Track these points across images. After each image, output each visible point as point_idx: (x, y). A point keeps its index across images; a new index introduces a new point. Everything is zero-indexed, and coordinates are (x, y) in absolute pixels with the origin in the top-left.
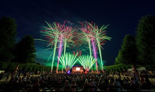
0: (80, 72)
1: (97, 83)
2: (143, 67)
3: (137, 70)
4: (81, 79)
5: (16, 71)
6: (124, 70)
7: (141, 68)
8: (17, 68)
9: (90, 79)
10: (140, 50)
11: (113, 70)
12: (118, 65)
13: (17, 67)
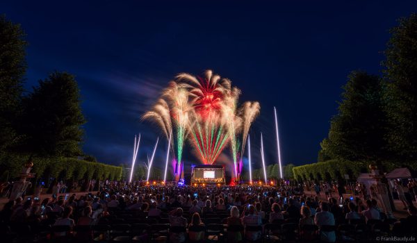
0: (217, 183)
1: (267, 216)
2: (403, 167)
3: (384, 177)
4: (216, 203)
5: (25, 181)
6: (347, 177)
7: (397, 170)
8: (28, 172)
9: (244, 203)
10: (394, 118)
11: (315, 177)
12: (328, 161)
13: (27, 167)
